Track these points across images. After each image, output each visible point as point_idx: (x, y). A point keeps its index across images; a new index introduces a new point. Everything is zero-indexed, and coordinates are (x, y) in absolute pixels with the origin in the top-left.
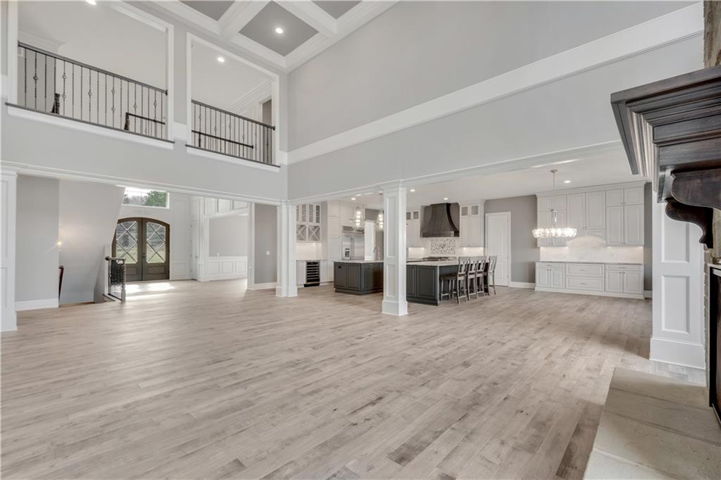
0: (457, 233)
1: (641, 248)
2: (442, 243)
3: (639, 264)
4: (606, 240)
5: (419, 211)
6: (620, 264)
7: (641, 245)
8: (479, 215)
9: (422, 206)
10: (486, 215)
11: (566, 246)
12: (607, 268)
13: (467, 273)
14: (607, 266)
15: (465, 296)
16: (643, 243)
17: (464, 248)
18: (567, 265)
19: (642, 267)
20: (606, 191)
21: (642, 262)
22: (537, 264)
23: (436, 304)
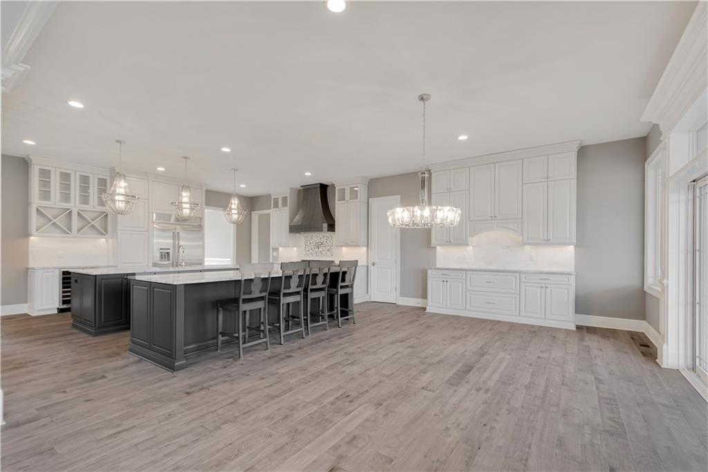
0: (332, 227)
1: (571, 248)
2: (318, 240)
3: (568, 274)
4: (522, 235)
5: (288, 195)
6: (541, 273)
7: (570, 244)
8: (358, 200)
9: (291, 189)
10: (370, 200)
11: (467, 245)
12: (523, 279)
13: (306, 290)
14: (523, 276)
15: (303, 329)
16: (574, 240)
17: (344, 248)
18: (469, 273)
19: (573, 278)
20: (523, 160)
21: (571, 269)
22: (430, 272)
23: (172, 368)
